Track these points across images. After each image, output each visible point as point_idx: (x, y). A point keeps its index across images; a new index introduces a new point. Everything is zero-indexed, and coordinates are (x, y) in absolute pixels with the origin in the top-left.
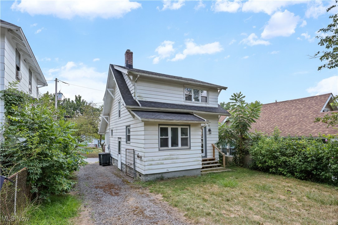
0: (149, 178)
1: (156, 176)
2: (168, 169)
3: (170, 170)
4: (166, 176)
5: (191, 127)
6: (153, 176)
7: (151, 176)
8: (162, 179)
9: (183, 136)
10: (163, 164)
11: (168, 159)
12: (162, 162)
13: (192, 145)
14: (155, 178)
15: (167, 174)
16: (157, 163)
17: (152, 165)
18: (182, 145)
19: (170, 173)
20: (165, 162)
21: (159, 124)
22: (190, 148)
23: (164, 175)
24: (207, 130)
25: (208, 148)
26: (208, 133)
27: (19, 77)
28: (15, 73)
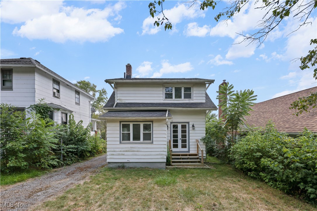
0: (111, 165)
1: (117, 165)
3: (131, 161)
4: (127, 165)
5: (153, 123)
6: (115, 164)
7: (113, 164)
8: (123, 167)
9: (145, 131)
10: (124, 155)
11: (129, 151)
12: (123, 153)
13: (154, 139)
14: (117, 166)
15: (129, 164)
16: (119, 154)
17: (113, 155)
18: (144, 139)
19: (131, 163)
20: (126, 153)
21: (120, 121)
22: (152, 143)
23: (125, 164)
24: (191, 126)
25: (190, 144)
26: (191, 129)
27: (56, 95)
28: (52, 94)
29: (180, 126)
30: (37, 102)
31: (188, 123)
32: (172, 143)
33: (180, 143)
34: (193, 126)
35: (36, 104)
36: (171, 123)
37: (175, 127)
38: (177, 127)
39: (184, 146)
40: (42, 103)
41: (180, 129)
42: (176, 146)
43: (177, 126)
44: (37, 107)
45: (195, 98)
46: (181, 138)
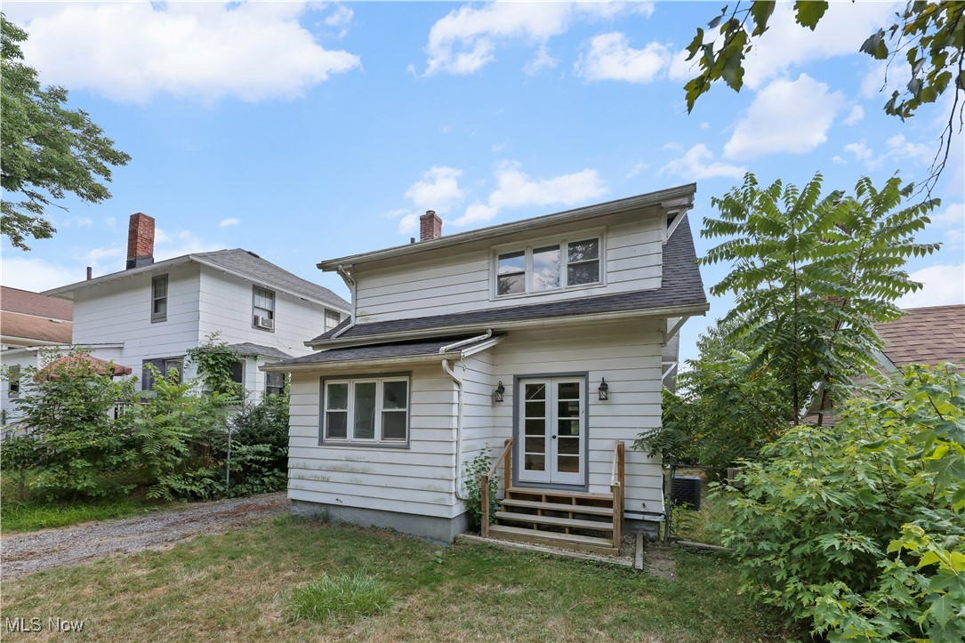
1: (313, 509)
2: (339, 497)
5: (413, 377)
9: (389, 407)
10: (328, 481)
11: (341, 471)
12: (327, 475)
13: (414, 434)
14: (313, 514)
16: (315, 476)
17: (302, 479)
18: (386, 435)
19: (346, 509)
20: (334, 476)
21: (321, 377)
22: (407, 447)
23: (333, 512)
24: (594, 387)
25: (592, 456)
26: (593, 398)
27: (260, 324)
28: (250, 320)
29: (552, 389)
30: (203, 341)
31: (584, 375)
32: (522, 453)
33: (551, 452)
34: (604, 387)
35: (200, 346)
36: (518, 379)
37: (536, 392)
38: (542, 395)
39: (567, 464)
40: (216, 343)
41: (552, 401)
42: (535, 464)
43: (544, 389)
44: (203, 353)
45: (611, 277)
46: (556, 434)
